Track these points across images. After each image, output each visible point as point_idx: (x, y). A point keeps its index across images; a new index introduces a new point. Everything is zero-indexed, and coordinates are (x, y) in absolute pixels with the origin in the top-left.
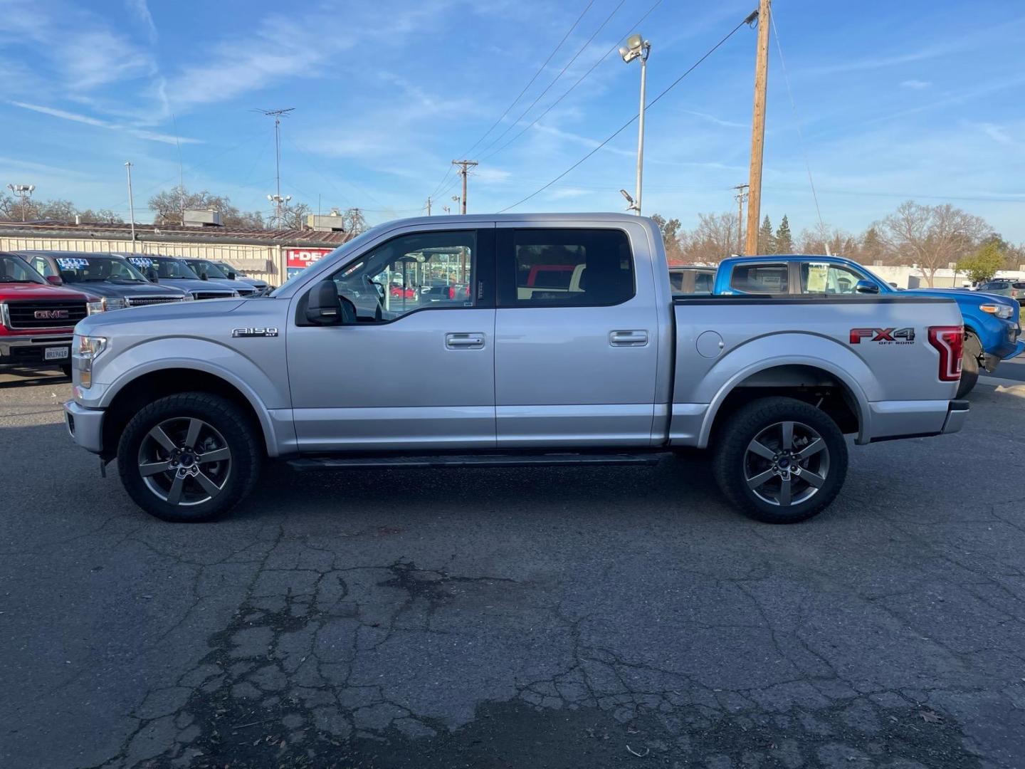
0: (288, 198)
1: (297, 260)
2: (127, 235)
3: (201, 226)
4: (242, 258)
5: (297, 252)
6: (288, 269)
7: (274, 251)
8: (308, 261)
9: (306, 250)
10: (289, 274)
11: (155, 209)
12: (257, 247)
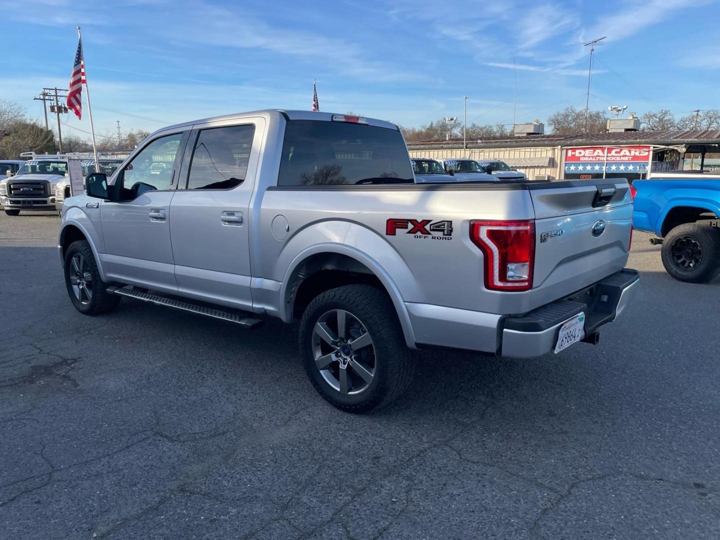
0: (625, 107)
1: (573, 156)
2: (461, 145)
3: (525, 135)
4: (533, 157)
5: (573, 150)
6: (566, 163)
7: (556, 150)
8: (582, 157)
9: (581, 148)
10: (566, 167)
11: (551, 124)
12: (544, 149)
